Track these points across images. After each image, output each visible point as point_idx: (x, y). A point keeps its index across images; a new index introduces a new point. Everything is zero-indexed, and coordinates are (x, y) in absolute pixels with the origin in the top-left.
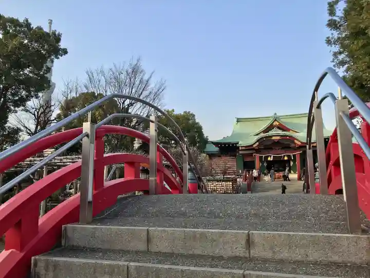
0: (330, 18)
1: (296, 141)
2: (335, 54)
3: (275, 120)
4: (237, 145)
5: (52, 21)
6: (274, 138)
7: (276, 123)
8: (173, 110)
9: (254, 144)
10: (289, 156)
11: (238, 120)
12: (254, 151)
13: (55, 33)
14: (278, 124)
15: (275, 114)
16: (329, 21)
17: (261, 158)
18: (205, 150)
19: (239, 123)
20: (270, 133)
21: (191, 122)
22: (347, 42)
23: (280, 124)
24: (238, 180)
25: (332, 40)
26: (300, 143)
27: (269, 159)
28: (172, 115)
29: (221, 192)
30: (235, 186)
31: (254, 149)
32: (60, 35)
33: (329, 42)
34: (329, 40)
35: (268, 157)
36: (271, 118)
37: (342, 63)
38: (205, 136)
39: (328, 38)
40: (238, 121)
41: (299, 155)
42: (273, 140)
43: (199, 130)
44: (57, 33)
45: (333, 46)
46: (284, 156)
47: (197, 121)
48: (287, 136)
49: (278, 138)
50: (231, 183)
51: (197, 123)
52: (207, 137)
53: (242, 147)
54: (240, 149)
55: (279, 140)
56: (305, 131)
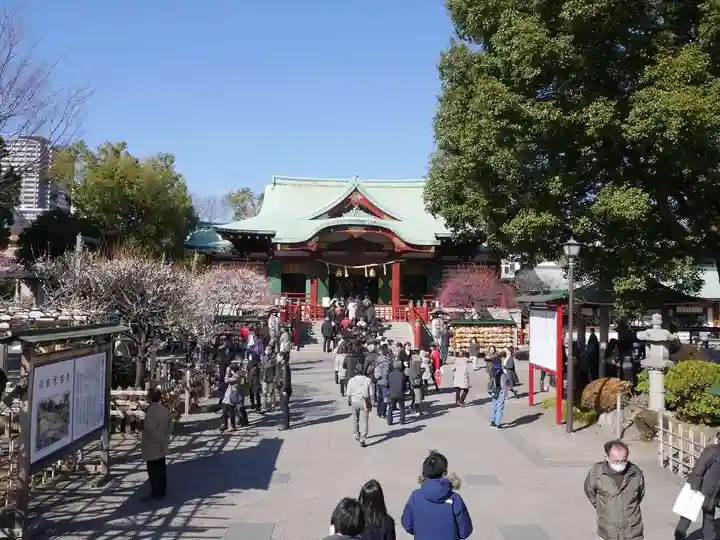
1: (396, 240)
3: (356, 190)
4: (273, 240)
6: (352, 230)
7: (357, 198)
9: (310, 240)
10: (378, 270)
11: (276, 182)
14: (360, 198)
19: (277, 187)
20: (347, 218)
23: (365, 200)
26: (403, 246)
27: (339, 274)
31: (308, 250)
35: (335, 269)
36: (347, 184)
40: (275, 184)
41: (399, 268)
42: (351, 235)
46: (369, 269)
49: (360, 230)
53: (282, 244)
54: (279, 248)
55: (361, 235)
56: (413, 218)
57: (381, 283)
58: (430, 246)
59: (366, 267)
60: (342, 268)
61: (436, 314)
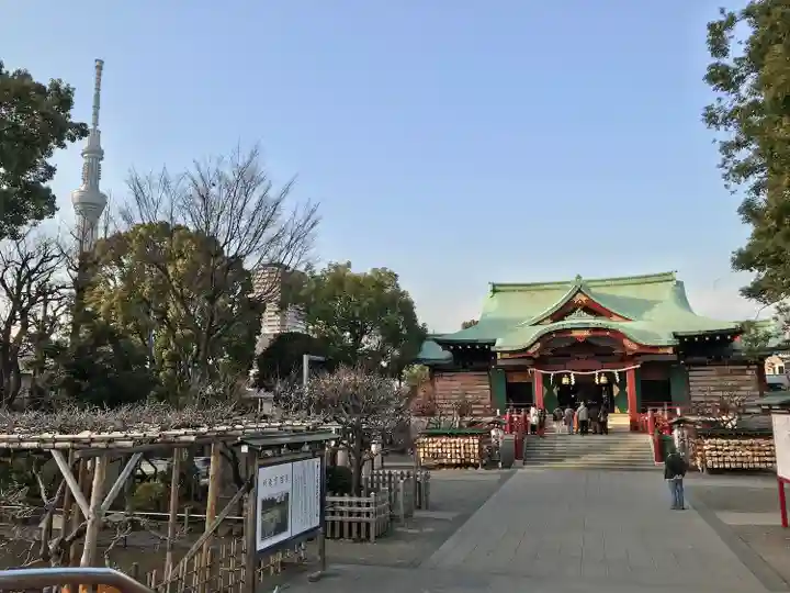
0: (715, 60)
1: (626, 342)
2: (727, 148)
3: (579, 291)
4: (493, 349)
5: (102, 62)
6: (576, 334)
7: (580, 298)
8: (349, 265)
9: (531, 346)
10: (610, 376)
11: (496, 289)
12: (531, 362)
13: (58, 86)
14: (584, 299)
15: (579, 277)
16: (711, 67)
17: (546, 377)
18: (421, 356)
19: (496, 294)
20: (568, 322)
21: (388, 291)
22: (756, 119)
23: (589, 300)
24: (493, 433)
25: (721, 115)
26: (635, 347)
27: (565, 381)
28: (347, 274)
29: (454, 461)
30: (485, 447)
31: (530, 358)
32: (69, 91)
33: (711, 118)
34: (713, 115)
35: (561, 376)
36: (569, 286)
37: (745, 170)
38: (420, 323)
39: (708, 108)
40: (494, 291)
41: (633, 373)
42: (575, 338)
43: (407, 309)
44: (63, 86)
45: (722, 128)
46: (600, 375)
47: (403, 288)
48: (607, 330)
49: (586, 333)
50: (476, 441)
51: (403, 294)
52: (424, 325)
53: (502, 352)
54: (499, 357)
55: (587, 338)
56: (646, 315)
57: (616, 390)
58: (667, 347)
59: (597, 373)
60: (569, 375)
61: (678, 422)
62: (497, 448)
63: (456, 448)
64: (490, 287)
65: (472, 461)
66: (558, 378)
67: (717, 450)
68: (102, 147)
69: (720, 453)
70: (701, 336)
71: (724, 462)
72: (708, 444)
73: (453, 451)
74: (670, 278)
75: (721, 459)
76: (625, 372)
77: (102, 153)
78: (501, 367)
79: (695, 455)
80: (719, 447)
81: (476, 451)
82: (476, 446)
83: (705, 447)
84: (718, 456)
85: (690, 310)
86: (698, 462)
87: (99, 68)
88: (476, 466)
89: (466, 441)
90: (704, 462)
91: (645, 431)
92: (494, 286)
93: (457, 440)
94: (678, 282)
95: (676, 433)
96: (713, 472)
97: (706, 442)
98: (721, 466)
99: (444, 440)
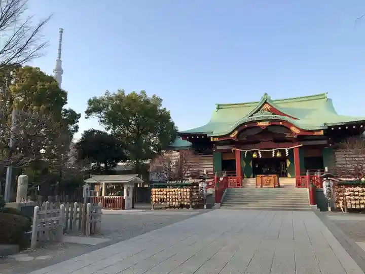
1: (293, 128)
3: (266, 102)
5: (63, 29)
6: (260, 124)
7: (266, 107)
9: (232, 132)
10: (283, 152)
11: (219, 107)
15: (266, 94)
17: (242, 153)
19: (219, 110)
20: (255, 117)
23: (272, 108)
24: (200, 185)
26: (298, 132)
27: (254, 155)
29: (174, 204)
30: (194, 194)
31: (231, 142)
35: (252, 152)
40: (218, 108)
41: (298, 150)
42: (260, 127)
46: (276, 151)
48: (280, 121)
49: (267, 123)
50: (188, 190)
53: (214, 137)
55: (267, 127)
56: (307, 116)
57: (288, 163)
59: (273, 150)
60: (257, 152)
61: (326, 176)
62: (202, 194)
63: (175, 195)
64: (216, 106)
65: (186, 203)
66: (250, 154)
67: (354, 195)
68: (63, 68)
69: (357, 198)
70: (343, 126)
71: (360, 204)
72: (348, 191)
73: (174, 197)
74: (323, 97)
75: (357, 202)
76: (292, 149)
77: (62, 71)
78: (219, 150)
79: (339, 200)
80: (356, 193)
81: (188, 197)
82: (188, 193)
83: (345, 194)
84: (356, 200)
85: (336, 113)
86: (341, 205)
87: (61, 32)
88: (188, 207)
89: (182, 190)
90: (345, 204)
91: (305, 186)
92: (219, 105)
93: (176, 190)
94: (328, 99)
95: (325, 184)
96: (352, 211)
97: (347, 190)
98: (358, 207)
99: (168, 190)
